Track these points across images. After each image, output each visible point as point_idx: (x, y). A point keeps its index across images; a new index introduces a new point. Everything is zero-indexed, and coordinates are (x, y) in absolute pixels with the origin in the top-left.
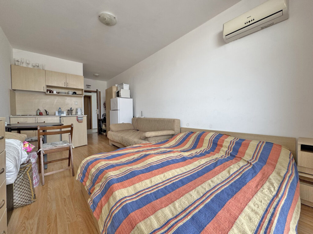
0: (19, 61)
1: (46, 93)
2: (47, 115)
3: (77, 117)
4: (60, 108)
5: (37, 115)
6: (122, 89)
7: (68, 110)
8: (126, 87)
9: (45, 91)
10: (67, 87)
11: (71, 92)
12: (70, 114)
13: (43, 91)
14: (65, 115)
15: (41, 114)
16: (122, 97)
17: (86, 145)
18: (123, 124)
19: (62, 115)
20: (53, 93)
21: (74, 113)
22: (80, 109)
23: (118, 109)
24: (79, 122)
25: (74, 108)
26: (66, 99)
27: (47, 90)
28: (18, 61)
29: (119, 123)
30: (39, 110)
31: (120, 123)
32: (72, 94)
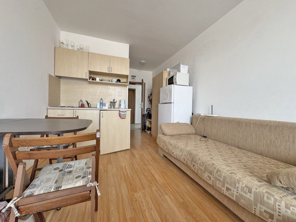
0: (65, 43)
1: (89, 80)
2: (89, 107)
3: (119, 111)
4: (101, 99)
5: (79, 107)
6: (178, 73)
7: (111, 102)
8: (184, 69)
9: (88, 78)
10: (111, 72)
11: (115, 80)
12: (112, 107)
13: (85, 78)
14: (106, 108)
15: (82, 106)
16: (177, 84)
17: (128, 149)
18: (178, 123)
19: (104, 108)
20: (96, 80)
21: (117, 105)
22: (123, 101)
23: (172, 102)
24: (121, 118)
25: (117, 100)
26: (110, 89)
27: (90, 78)
28: (62, 43)
29: (172, 122)
30: (81, 101)
31: (174, 122)
32: (116, 82)
